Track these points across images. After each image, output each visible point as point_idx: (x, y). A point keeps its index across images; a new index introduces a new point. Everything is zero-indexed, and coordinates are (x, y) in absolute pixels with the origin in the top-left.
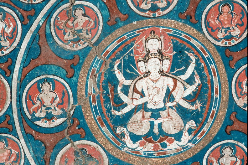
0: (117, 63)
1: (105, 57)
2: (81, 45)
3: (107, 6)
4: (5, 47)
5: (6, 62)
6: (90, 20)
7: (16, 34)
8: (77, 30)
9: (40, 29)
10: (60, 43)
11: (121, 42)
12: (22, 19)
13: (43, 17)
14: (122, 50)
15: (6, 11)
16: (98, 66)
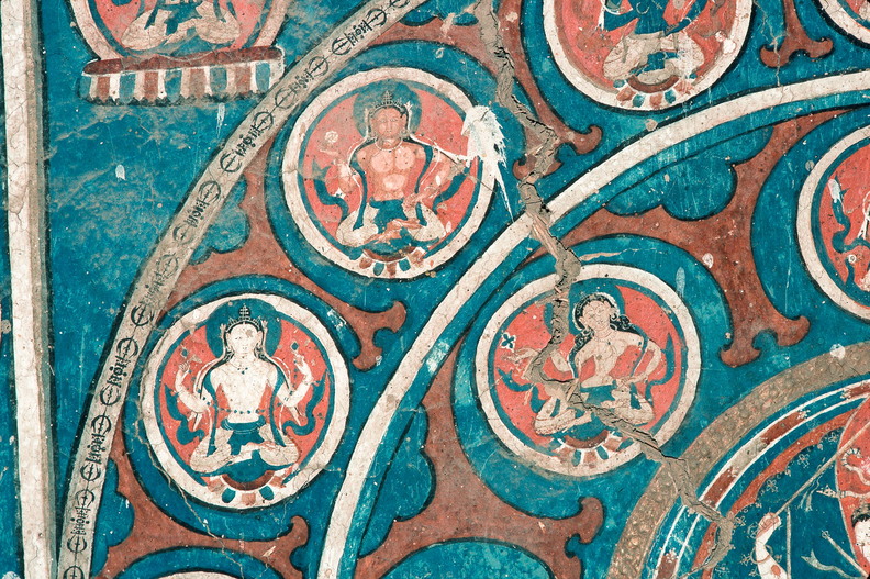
0: (765, 528)
1: (713, 504)
2: (610, 453)
3: (716, 282)
4: (280, 468)
5: (284, 534)
6: (645, 343)
7: (325, 411)
8: (590, 390)
9: (428, 388)
10: (515, 444)
11: (781, 438)
12: (349, 347)
13: (442, 336)
14: (788, 473)
15: (279, 315)
16: (685, 544)
